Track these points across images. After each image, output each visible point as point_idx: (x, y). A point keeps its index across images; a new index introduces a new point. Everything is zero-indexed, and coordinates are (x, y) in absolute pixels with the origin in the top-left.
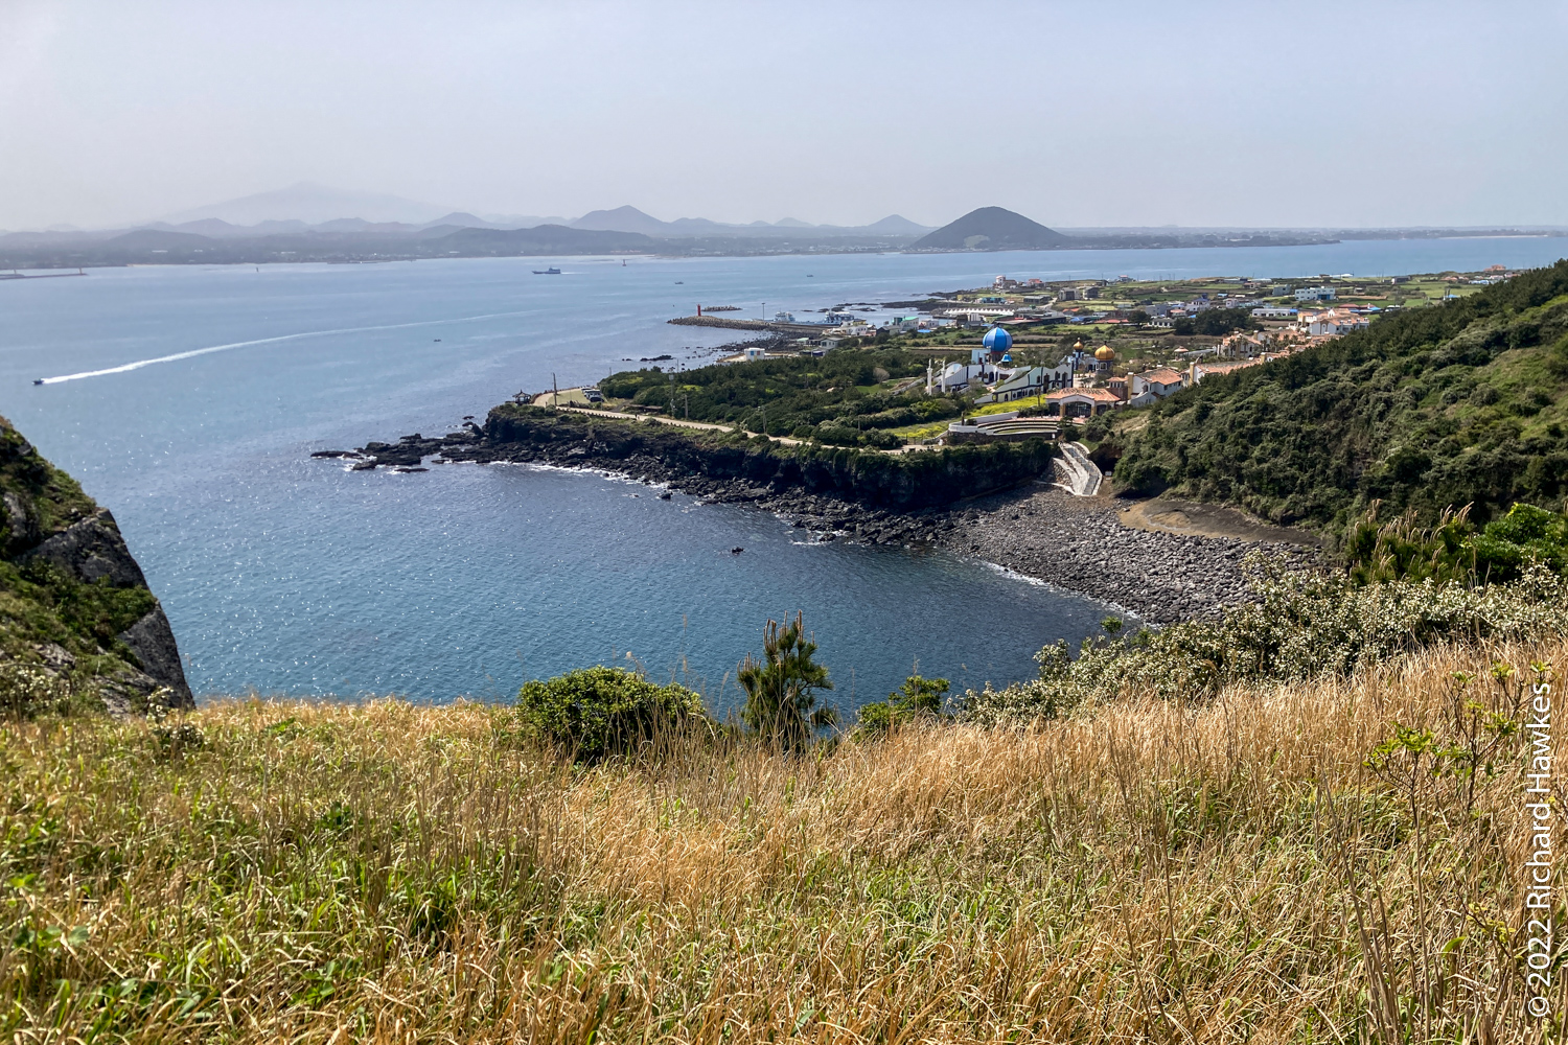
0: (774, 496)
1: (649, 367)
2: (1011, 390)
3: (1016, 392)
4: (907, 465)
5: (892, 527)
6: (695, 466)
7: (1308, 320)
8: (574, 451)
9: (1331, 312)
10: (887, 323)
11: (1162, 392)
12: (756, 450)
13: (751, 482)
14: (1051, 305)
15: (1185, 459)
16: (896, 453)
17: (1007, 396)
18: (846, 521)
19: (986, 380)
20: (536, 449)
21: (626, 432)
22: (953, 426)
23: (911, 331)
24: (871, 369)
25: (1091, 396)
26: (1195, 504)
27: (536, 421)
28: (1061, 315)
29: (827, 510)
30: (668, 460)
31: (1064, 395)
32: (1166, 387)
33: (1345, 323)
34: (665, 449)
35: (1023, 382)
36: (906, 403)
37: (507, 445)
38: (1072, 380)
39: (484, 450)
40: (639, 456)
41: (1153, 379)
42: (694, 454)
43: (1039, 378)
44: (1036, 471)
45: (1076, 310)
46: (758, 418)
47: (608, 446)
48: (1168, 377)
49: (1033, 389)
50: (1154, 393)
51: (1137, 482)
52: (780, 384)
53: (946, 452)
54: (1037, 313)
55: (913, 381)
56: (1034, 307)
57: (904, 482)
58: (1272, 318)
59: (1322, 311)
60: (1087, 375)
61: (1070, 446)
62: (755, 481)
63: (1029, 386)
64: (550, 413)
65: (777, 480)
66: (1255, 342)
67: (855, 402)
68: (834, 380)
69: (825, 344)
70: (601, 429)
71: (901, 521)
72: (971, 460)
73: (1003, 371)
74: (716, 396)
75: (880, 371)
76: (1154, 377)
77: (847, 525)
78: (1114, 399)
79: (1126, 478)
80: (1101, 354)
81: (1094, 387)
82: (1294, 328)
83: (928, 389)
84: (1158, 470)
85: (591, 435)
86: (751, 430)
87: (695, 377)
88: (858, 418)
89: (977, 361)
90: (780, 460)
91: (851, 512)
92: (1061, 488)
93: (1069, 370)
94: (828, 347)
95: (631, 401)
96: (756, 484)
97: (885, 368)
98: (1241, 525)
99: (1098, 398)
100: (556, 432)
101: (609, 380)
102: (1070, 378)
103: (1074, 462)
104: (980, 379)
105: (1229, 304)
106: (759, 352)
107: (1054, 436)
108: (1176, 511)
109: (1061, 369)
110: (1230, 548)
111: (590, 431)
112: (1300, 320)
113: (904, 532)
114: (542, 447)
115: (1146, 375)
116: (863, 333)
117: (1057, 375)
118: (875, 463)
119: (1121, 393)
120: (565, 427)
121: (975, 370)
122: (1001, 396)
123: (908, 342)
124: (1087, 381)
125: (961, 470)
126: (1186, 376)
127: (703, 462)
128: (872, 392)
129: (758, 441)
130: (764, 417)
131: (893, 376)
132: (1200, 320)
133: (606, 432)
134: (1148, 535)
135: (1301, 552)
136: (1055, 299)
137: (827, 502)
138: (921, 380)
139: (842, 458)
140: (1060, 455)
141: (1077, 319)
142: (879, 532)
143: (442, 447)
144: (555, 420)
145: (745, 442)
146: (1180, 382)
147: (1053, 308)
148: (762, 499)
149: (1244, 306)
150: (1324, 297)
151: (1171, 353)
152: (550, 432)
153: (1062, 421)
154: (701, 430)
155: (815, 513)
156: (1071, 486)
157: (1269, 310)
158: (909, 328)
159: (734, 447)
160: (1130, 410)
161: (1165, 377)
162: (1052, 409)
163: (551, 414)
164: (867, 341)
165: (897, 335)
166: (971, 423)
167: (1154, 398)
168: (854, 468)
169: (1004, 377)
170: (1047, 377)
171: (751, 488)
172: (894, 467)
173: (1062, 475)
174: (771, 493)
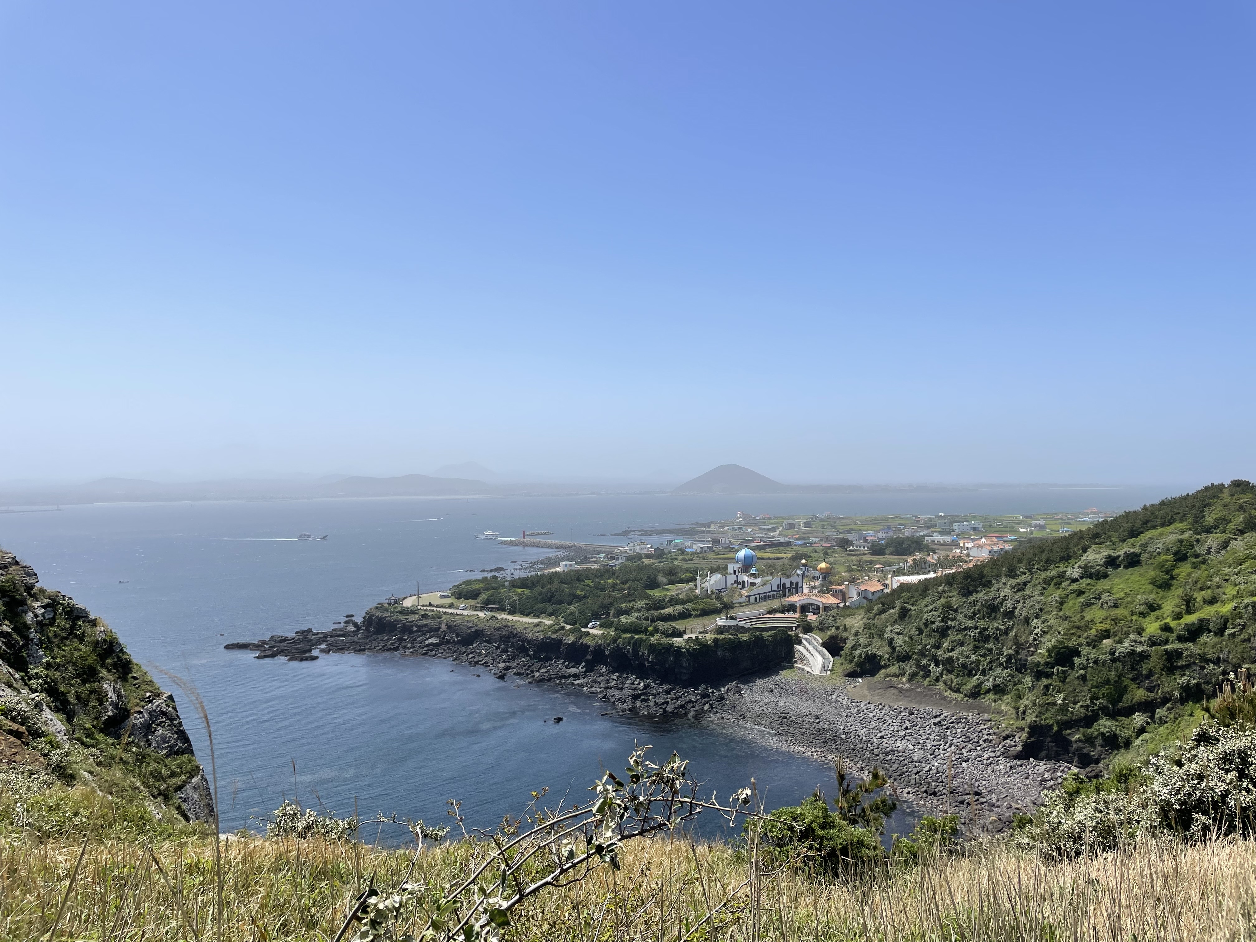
0: (585, 674)
1: (489, 575)
2: (759, 594)
3: (762, 595)
4: (688, 650)
5: (677, 699)
6: (523, 650)
7: (967, 545)
8: (430, 641)
9: (983, 540)
10: (662, 544)
11: (870, 597)
12: (571, 639)
13: (567, 663)
14: (778, 532)
15: (894, 649)
16: (677, 641)
17: (756, 598)
18: (642, 694)
19: (740, 586)
20: (401, 640)
21: (472, 625)
22: (720, 621)
23: (680, 550)
24: (656, 576)
25: (819, 599)
26: (904, 683)
27: (401, 618)
28: (787, 540)
29: (626, 685)
30: (503, 646)
31: (799, 598)
32: (873, 593)
33: (995, 548)
34: (501, 638)
35: (767, 588)
36: (683, 602)
37: (379, 636)
38: (802, 587)
39: (361, 641)
40: (480, 643)
41: (863, 587)
42: (523, 641)
43: (778, 585)
44: (783, 655)
45: (797, 536)
46: (572, 613)
47: (457, 636)
48: (874, 587)
49: (775, 593)
50: (865, 598)
51: (860, 665)
52: (588, 588)
53: (716, 641)
54: (769, 538)
55: (685, 587)
56: (766, 534)
57: (685, 663)
58: (939, 543)
59: (977, 540)
60: (813, 583)
61: (807, 637)
62: (570, 663)
63: (772, 591)
64: (411, 612)
65: (587, 662)
66: (932, 561)
67: (645, 601)
68: (627, 585)
69: (617, 559)
70: (452, 623)
71: (683, 694)
72: (735, 646)
73: (752, 580)
74: (540, 597)
75: (662, 579)
76: (864, 586)
77: (643, 697)
78: (838, 601)
79: (851, 661)
80: (821, 569)
81: (819, 592)
82: (958, 551)
83: (698, 592)
84: (874, 656)
85: (444, 628)
86: (567, 623)
87: (523, 583)
88: (648, 614)
89: (732, 572)
90: (589, 646)
91: (646, 687)
92: (803, 669)
93: (799, 580)
94: (620, 561)
95: (476, 601)
96: (571, 665)
97: (665, 577)
98: (942, 699)
99: (824, 601)
100: (416, 626)
101: (458, 586)
102: (800, 585)
103: (810, 648)
104: (735, 585)
105: (907, 533)
106: (571, 565)
107: (794, 629)
108: (891, 687)
109: (794, 579)
110: (936, 717)
111: (443, 625)
112: (962, 545)
113: (687, 703)
114: (406, 637)
115: (857, 584)
116: (645, 551)
117: (792, 583)
118: (663, 648)
119: (841, 597)
120: (424, 622)
121: (731, 579)
122: (752, 599)
123: (678, 557)
124: (814, 588)
125: (727, 654)
126: (886, 586)
127: (530, 647)
128: (657, 594)
129: (572, 631)
130: (577, 613)
131: (671, 583)
132: (888, 545)
133: (455, 626)
134: (872, 706)
135: (990, 720)
136: (781, 529)
137: (627, 678)
138: (691, 585)
139: (637, 644)
140: (800, 643)
141: (799, 542)
142: (667, 703)
143: (328, 639)
144: (417, 616)
145: (562, 632)
146: (882, 590)
147: (779, 534)
148: (576, 676)
149: (918, 535)
150: (975, 529)
151: (871, 568)
152: (412, 626)
153: (799, 618)
154: (529, 623)
155: (617, 688)
156: (811, 667)
157: (937, 538)
158: (678, 548)
159: (554, 636)
160: (848, 610)
161: (871, 586)
162: (792, 608)
163: (413, 612)
164: (648, 556)
165: (670, 552)
166: (732, 618)
167: (865, 601)
168: (646, 652)
169: (753, 584)
170: (784, 585)
171: (566, 668)
172: (677, 651)
173: (802, 659)
174: (582, 672)
